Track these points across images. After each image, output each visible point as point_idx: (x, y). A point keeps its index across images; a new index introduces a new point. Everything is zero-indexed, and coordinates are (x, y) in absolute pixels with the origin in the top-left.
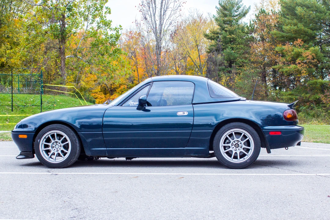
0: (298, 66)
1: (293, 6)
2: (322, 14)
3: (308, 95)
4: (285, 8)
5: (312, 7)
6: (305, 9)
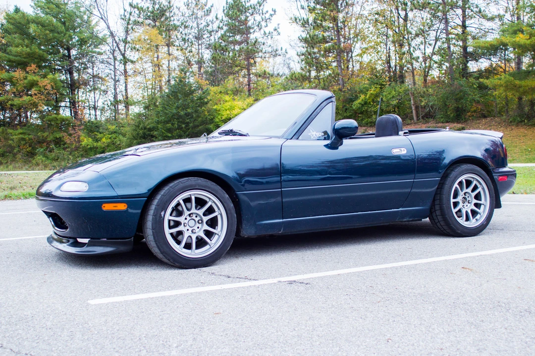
0: (34, 98)
1: (23, 23)
2: (60, 35)
3: (45, 134)
4: (13, 25)
5: (49, 25)
6: (40, 27)
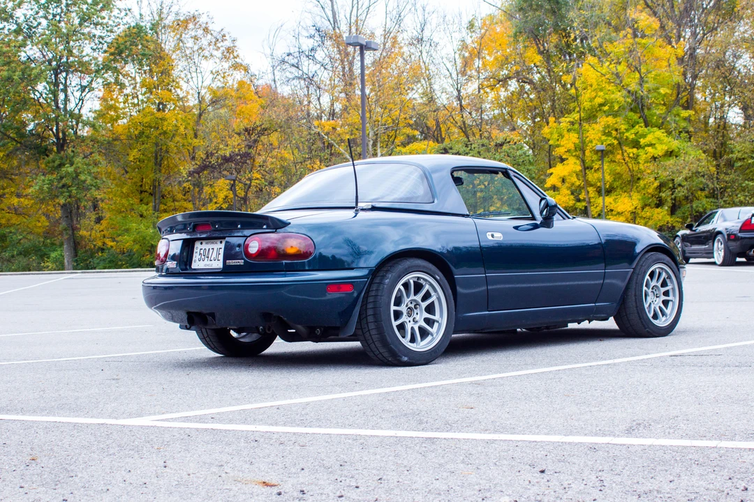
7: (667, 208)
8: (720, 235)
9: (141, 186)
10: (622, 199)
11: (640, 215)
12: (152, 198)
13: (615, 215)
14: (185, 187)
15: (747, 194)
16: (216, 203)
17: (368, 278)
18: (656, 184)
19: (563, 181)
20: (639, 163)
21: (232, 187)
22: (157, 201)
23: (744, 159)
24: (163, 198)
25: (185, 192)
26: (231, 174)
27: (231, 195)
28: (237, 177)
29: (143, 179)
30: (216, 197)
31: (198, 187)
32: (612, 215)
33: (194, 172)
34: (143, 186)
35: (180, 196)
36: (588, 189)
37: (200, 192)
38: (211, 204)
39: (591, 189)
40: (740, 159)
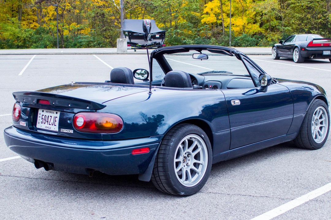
7: (259, 24)
8: (297, 48)
9: (12, 8)
10: (238, 19)
11: (246, 27)
12: (18, 14)
13: (235, 27)
14: (33, 9)
15: (296, 19)
16: (48, 17)
17: (159, 143)
18: (254, 13)
19: (212, 10)
20: (246, 3)
21: (56, 10)
22: (20, 16)
23: (295, 3)
24: (23, 14)
25: (34, 11)
26: (56, 3)
27: (56, 13)
28: (58, 5)
29: (13, 4)
30: (48, 13)
31: (40, 9)
32: (233, 27)
33: (38, 2)
34: (13, 8)
35: (31, 13)
36: (223, 14)
37: (41, 11)
38: (46, 17)
39: (224, 14)
40: (293, 3)
